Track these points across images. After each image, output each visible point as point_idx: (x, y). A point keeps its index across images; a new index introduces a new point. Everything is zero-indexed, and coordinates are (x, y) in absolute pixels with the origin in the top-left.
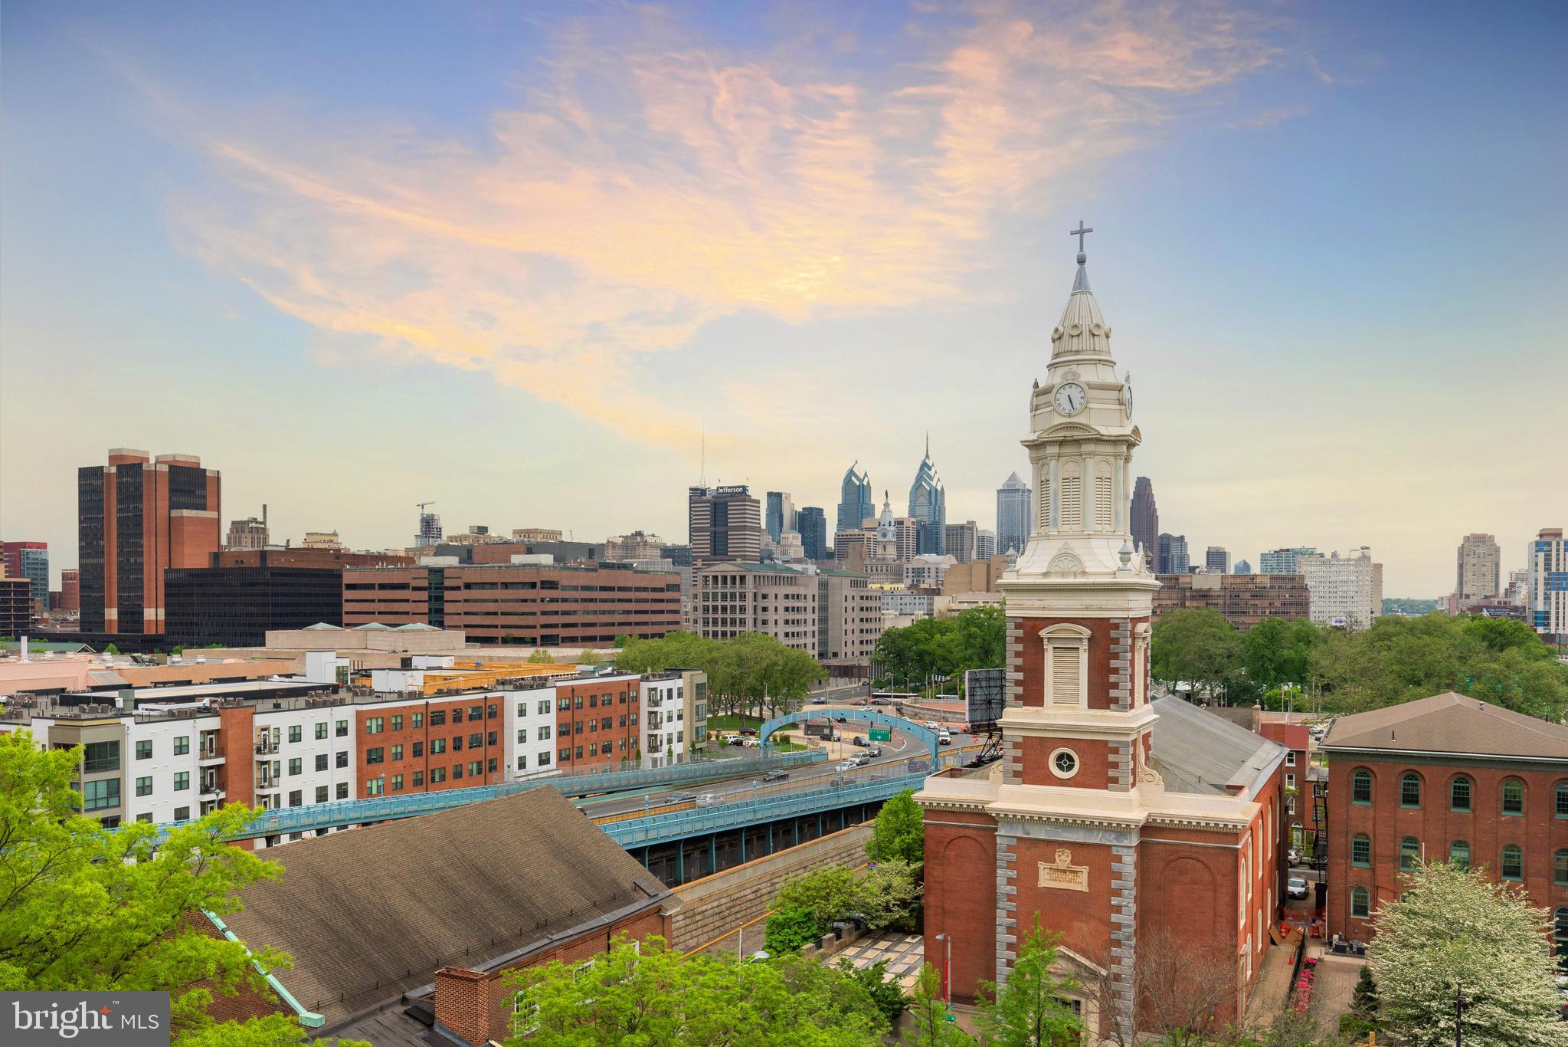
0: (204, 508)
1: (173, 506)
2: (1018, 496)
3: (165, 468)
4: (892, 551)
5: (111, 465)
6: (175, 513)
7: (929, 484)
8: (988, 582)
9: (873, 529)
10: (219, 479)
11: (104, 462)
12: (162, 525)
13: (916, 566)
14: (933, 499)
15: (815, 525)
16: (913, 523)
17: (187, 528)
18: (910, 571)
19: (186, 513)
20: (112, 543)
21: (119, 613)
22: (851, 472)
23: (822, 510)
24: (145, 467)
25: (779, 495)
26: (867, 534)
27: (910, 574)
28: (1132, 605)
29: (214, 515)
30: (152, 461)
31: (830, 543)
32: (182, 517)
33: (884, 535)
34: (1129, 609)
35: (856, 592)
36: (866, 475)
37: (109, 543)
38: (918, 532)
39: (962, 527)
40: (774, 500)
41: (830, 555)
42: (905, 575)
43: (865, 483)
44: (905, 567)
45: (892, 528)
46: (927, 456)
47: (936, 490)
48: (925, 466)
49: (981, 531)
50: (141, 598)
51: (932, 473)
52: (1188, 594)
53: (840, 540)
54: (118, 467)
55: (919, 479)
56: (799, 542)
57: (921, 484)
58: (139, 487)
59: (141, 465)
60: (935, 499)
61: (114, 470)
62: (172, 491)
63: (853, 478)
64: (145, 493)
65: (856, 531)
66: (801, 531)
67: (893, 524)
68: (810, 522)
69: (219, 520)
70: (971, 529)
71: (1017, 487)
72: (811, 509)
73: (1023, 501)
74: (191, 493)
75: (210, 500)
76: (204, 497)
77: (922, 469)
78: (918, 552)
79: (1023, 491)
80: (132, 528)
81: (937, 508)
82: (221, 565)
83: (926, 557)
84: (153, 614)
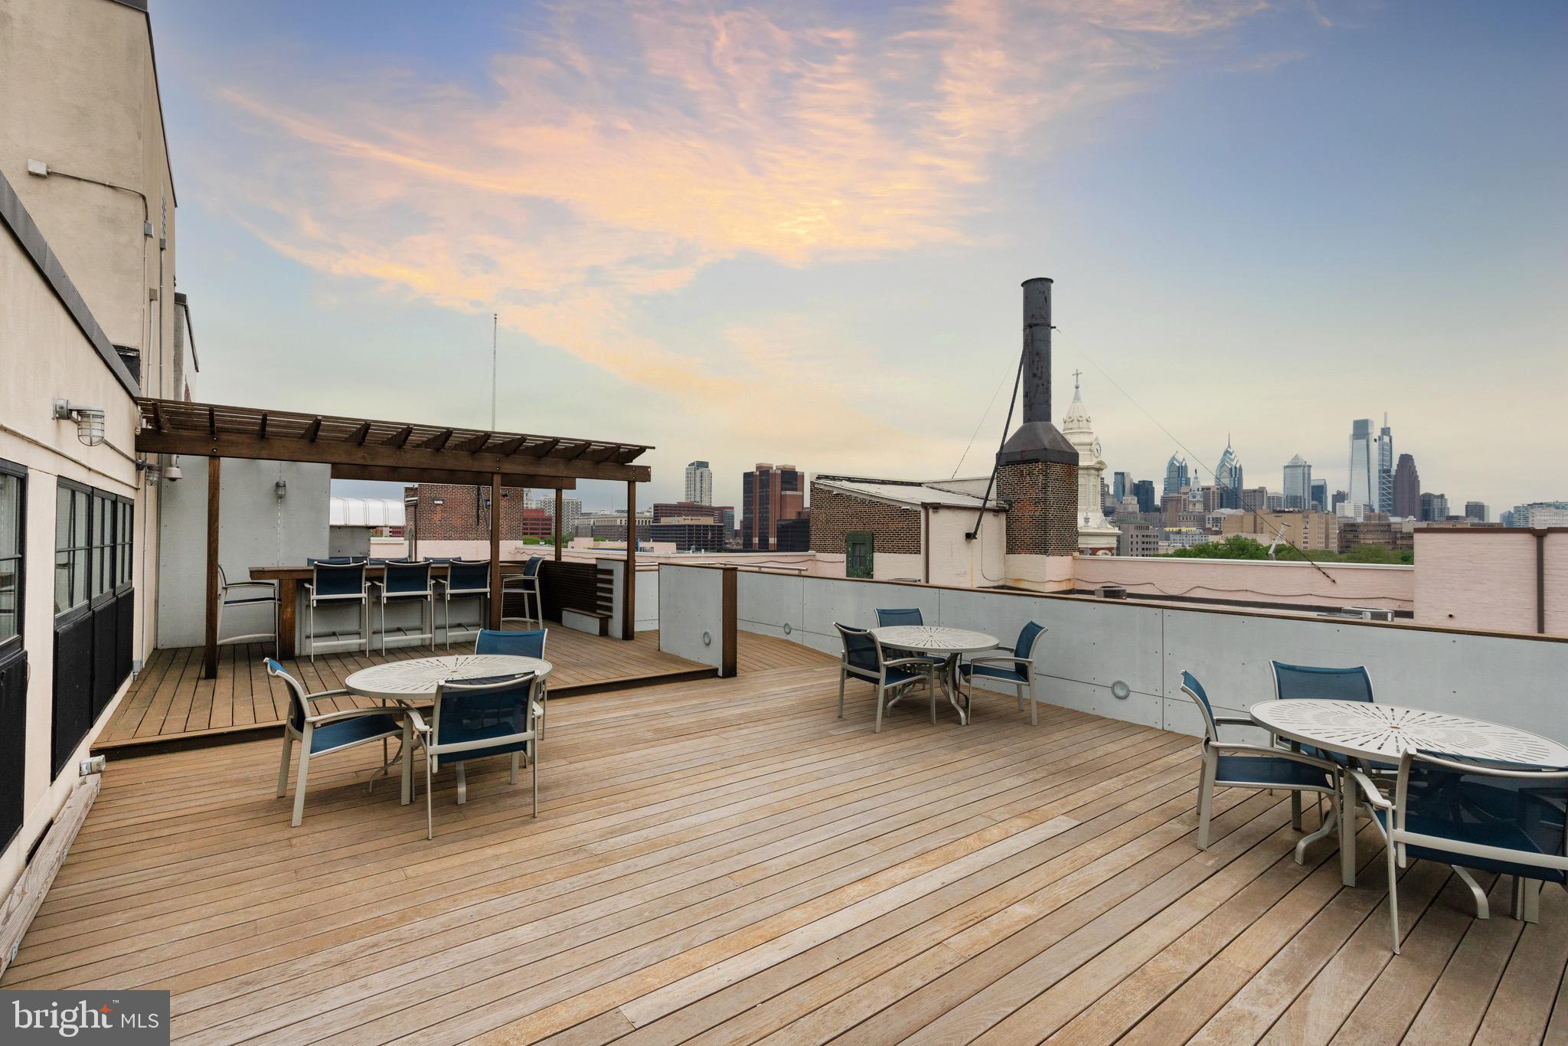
0: (796, 490)
1: (782, 490)
2: (1300, 470)
3: (780, 472)
4: (1199, 508)
5: (757, 470)
6: (783, 493)
7: (1230, 464)
8: (1255, 526)
9: (1187, 493)
10: (803, 476)
11: (754, 469)
12: (778, 497)
13: (1215, 516)
14: (1233, 473)
15: (1147, 492)
16: (1218, 489)
17: (788, 499)
18: (1211, 519)
19: (788, 493)
20: (756, 507)
21: (759, 540)
22: (1174, 458)
23: (1152, 482)
24: (771, 472)
25: (1123, 474)
26: (1184, 497)
27: (1211, 522)
28: (1089, 542)
29: (801, 493)
30: (774, 469)
31: (1157, 502)
32: (786, 495)
33: (1194, 497)
34: (1087, 544)
35: (1140, 533)
36: (1184, 459)
37: (755, 507)
38: (1222, 494)
39: (1255, 491)
40: (1119, 476)
41: (1157, 509)
42: (1207, 522)
43: (1183, 465)
44: (1207, 516)
45: (1200, 493)
46: (1229, 446)
47: (1236, 468)
48: (1227, 452)
49: (1270, 493)
50: (768, 533)
51: (1232, 457)
52: (1399, 536)
53: (1164, 500)
54: (760, 472)
55: (1223, 461)
56: (1136, 502)
57: (1224, 464)
58: (768, 480)
59: (769, 471)
60: (1237, 473)
61: (758, 473)
62: (783, 482)
63: (1175, 462)
64: (771, 484)
65: (1176, 495)
66: (1136, 495)
67: (1200, 489)
68: (1143, 490)
69: (803, 496)
70: (1262, 492)
71: (1299, 464)
72: (1144, 481)
73: (1304, 473)
74: (791, 483)
75: (799, 486)
76: (797, 485)
77: (1225, 454)
78: (1222, 507)
79: (1304, 466)
80: (765, 500)
81: (1236, 479)
82: (802, 518)
83: (1223, 510)
84: (772, 540)
